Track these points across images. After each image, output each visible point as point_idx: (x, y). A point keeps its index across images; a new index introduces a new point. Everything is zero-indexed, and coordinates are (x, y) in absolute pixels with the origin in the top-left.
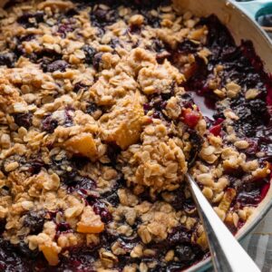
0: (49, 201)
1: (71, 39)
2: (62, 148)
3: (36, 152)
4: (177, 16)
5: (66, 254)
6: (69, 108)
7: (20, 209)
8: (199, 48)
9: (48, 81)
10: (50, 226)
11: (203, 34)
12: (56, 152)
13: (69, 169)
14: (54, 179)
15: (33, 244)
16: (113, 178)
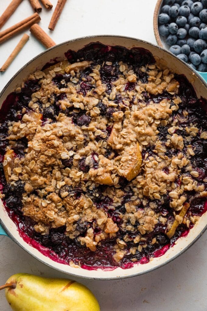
0: (88, 215)
1: (90, 96)
2: (93, 182)
3: (78, 184)
4: (159, 71)
5: (100, 244)
6: (94, 153)
7: (72, 221)
8: (174, 97)
9: (79, 134)
10: (91, 231)
11: (176, 87)
12: (90, 184)
13: (97, 195)
14: (89, 201)
15: (83, 242)
16: (122, 196)
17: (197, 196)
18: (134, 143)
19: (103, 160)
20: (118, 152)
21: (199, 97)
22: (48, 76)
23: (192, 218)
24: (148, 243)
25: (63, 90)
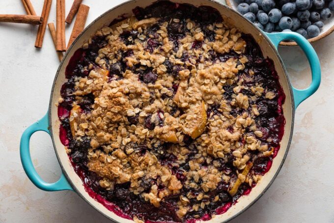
0: (152, 172)
1: (157, 53)
2: (158, 139)
3: (143, 141)
4: (226, 30)
5: (163, 200)
6: (160, 111)
7: (138, 177)
8: (241, 57)
9: (146, 91)
10: (155, 187)
11: (243, 47)
12: (155, 141)
13: (162, 153)
14: (154, 158)
15: (147, 198)
16: (186, 154)
17: (260, 155)
18: (200, 101)
19: (168, 118)
20: (183, 111)
21: (265, 58)
22: (116, 32)
23: (254, 177)
24: (211, 201)
25: (130, 47)
